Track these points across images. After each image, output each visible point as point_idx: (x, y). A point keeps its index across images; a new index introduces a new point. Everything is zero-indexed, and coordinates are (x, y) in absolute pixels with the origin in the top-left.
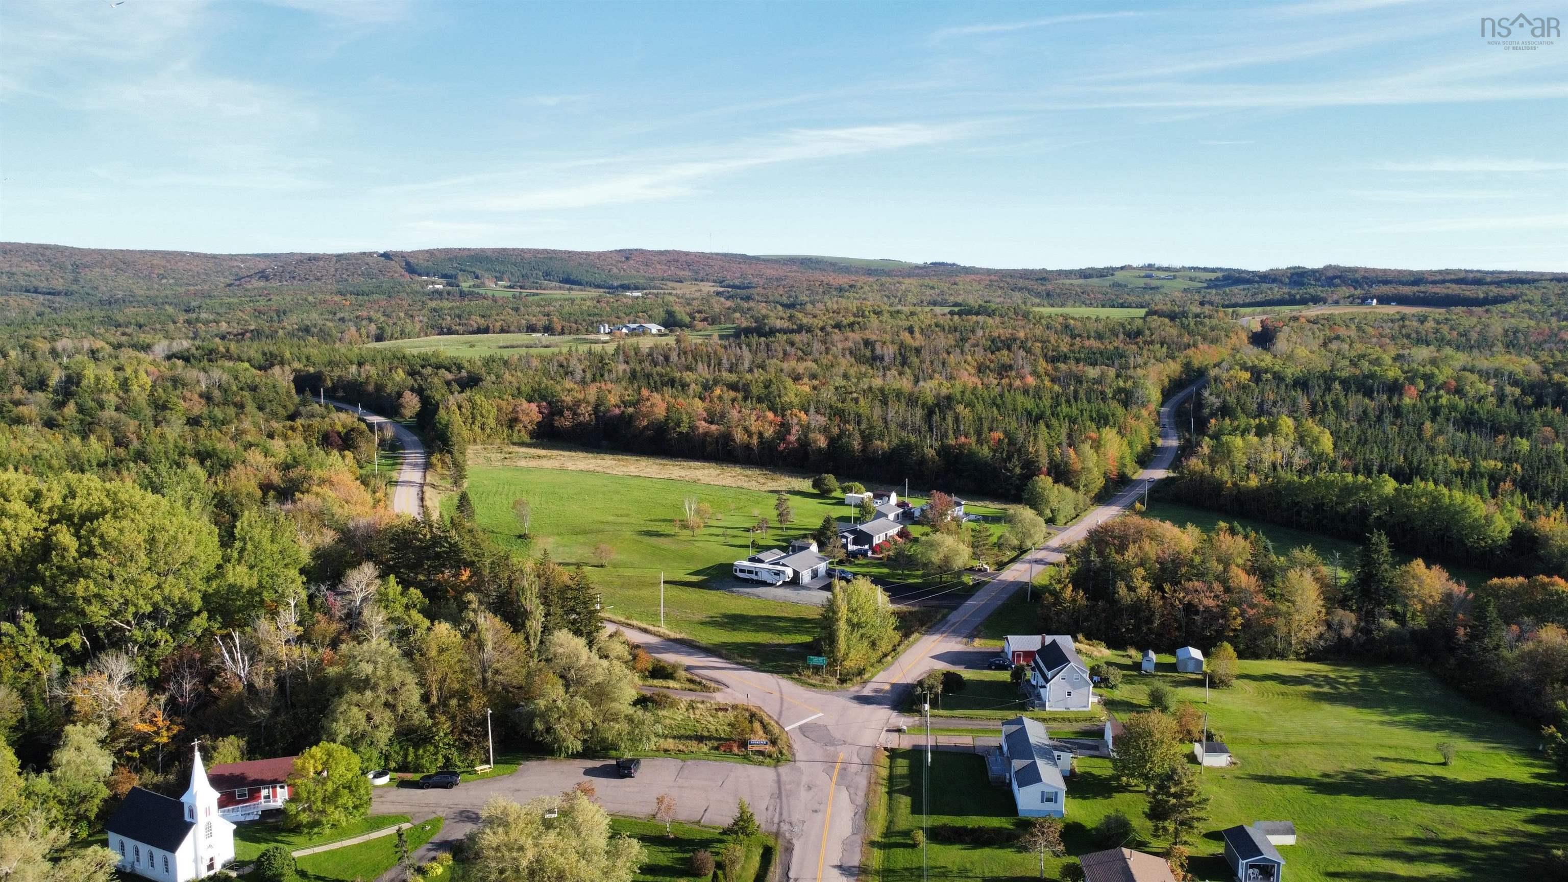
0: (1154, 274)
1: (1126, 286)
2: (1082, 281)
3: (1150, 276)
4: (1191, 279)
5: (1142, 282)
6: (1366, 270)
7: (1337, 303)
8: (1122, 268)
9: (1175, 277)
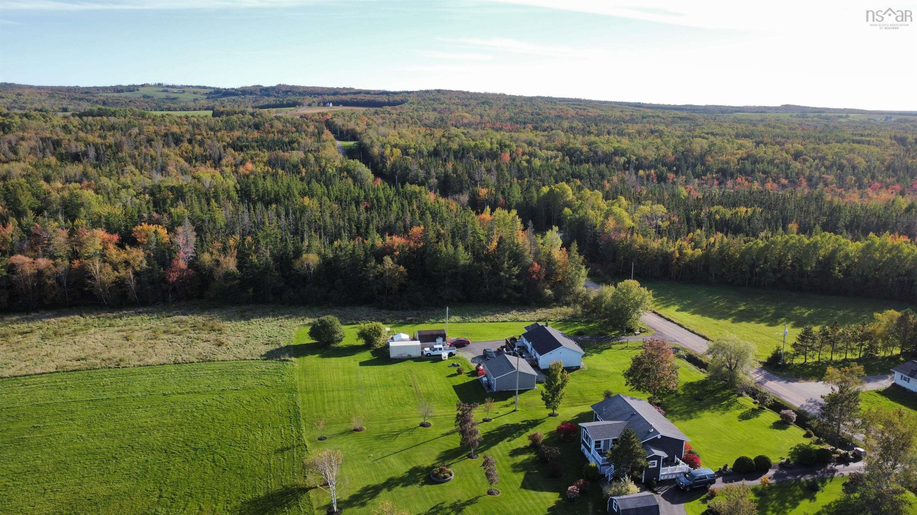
0: (169, 89)
1: (152, 97)
2: (116, 95)
3: (167, 91)
4: (194, 93)
5: (163, 95)
6: (304, 87)
7: (310, 105)
8: (143, 86)
9: (184, 92)
